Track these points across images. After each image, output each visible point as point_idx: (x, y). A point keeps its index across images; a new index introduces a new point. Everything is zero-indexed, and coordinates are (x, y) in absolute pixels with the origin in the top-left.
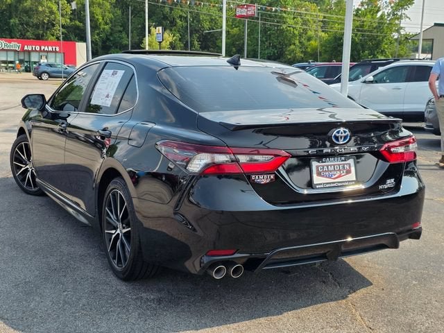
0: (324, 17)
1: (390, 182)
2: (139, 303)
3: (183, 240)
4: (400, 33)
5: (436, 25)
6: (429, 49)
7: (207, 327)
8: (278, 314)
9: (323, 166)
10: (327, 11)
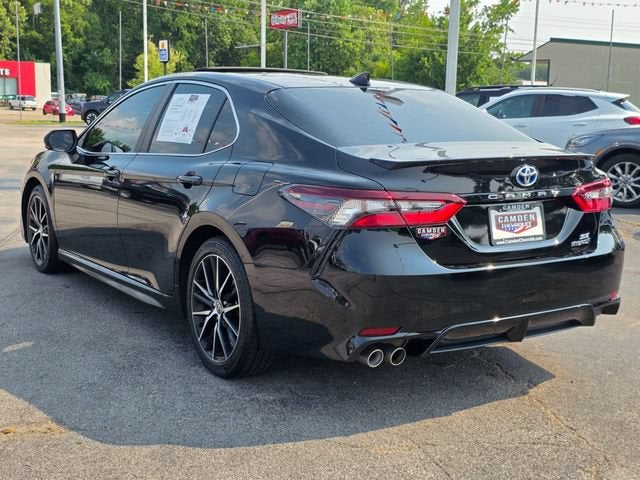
0: (396, 29)
1: (585, 237)
2: (257, 407)
3: (317, 320)
4: (500, 52)
5: (553, 40)
6: (543, 75)
7: (359, 432)
8: (446, 415)
9: (504, 216)
10: (398, 20)
